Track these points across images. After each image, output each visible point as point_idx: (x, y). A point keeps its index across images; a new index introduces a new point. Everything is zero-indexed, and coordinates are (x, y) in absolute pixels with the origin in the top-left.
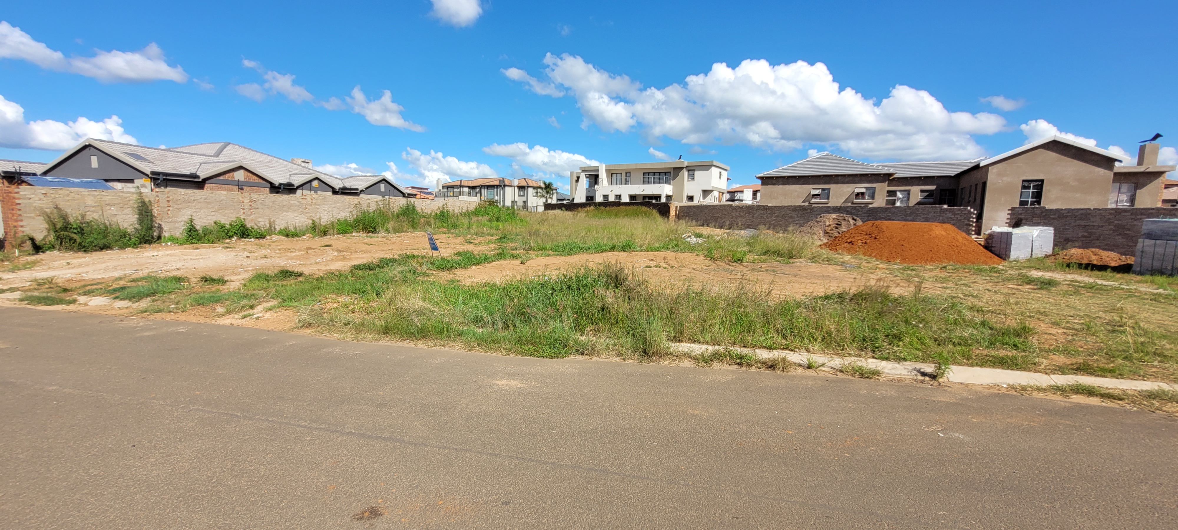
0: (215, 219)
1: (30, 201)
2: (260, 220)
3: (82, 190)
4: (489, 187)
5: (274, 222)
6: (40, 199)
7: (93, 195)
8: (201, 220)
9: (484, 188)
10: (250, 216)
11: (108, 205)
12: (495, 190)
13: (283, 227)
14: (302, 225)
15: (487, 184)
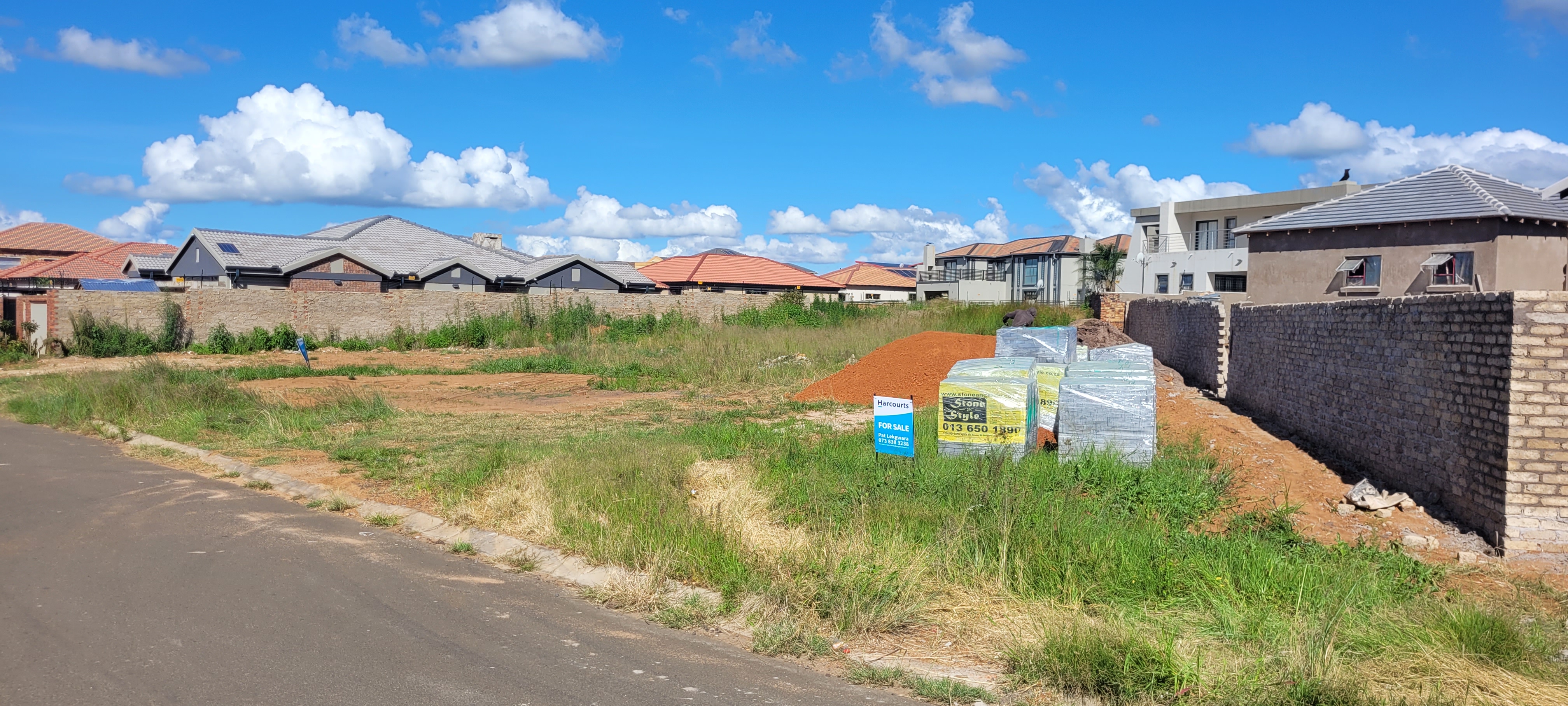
0: (255, 324)
1: (67, 305)
2: (318, 326)
3: (113, 292)
4: (1029, 258)
5: (337, 330)
6: (75, 303)
7: (123, 298)
8: (238, 326)
9: (1019, 262)
10: (303, 321)
11: (135, 308)
12: (1040, 264)
13: (351, 336)
14: (382, 335)
15: (1025, 252)
